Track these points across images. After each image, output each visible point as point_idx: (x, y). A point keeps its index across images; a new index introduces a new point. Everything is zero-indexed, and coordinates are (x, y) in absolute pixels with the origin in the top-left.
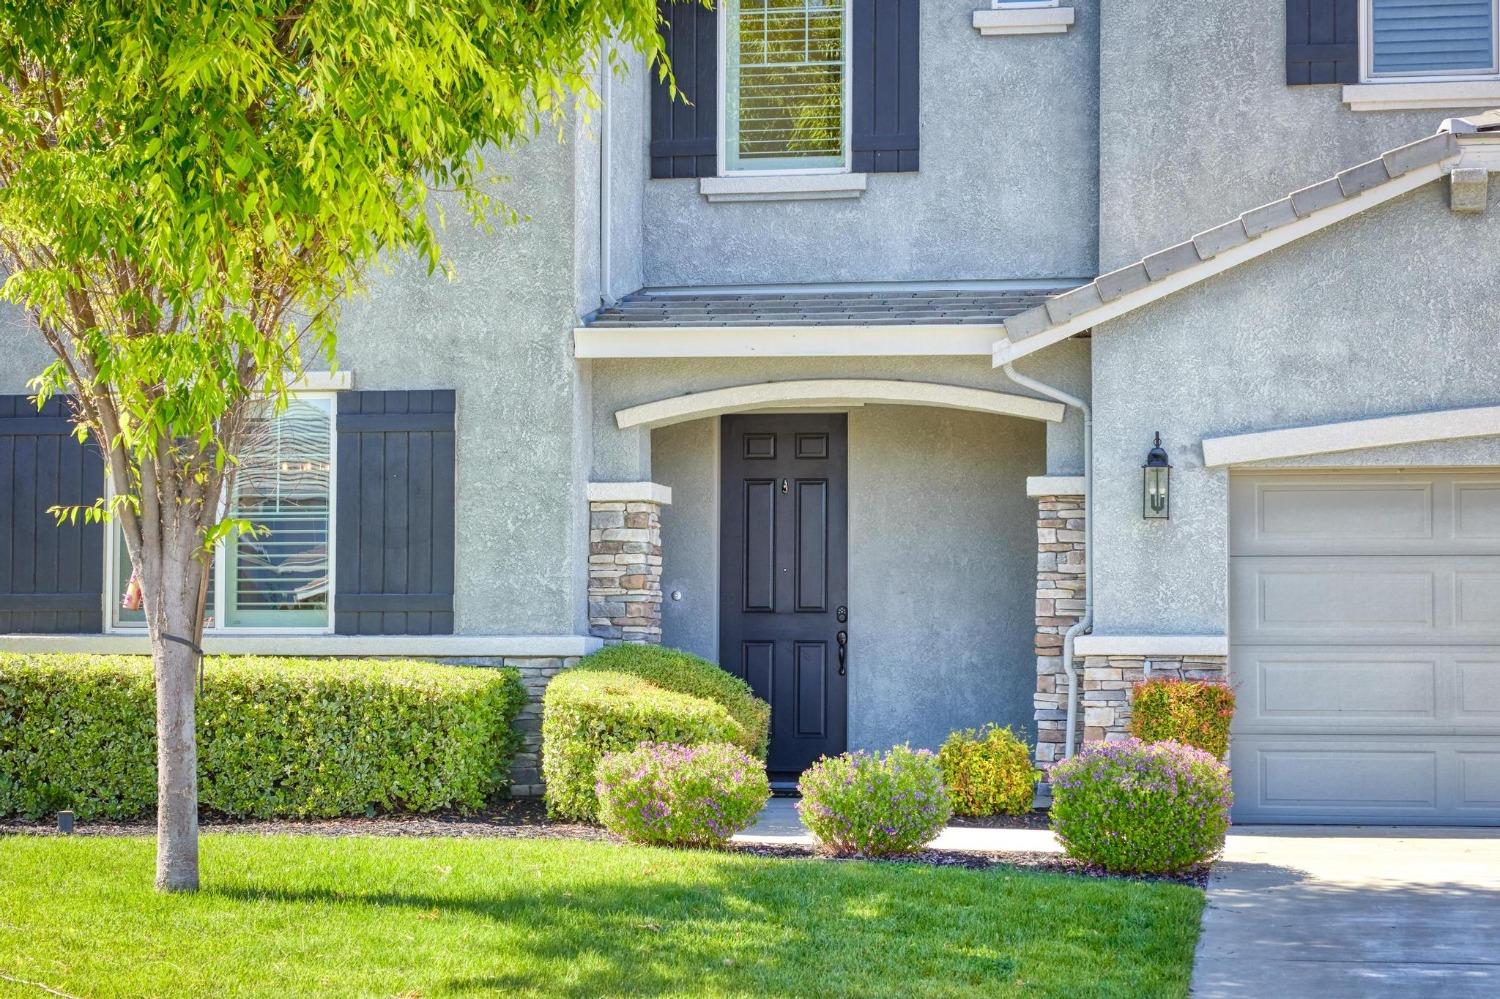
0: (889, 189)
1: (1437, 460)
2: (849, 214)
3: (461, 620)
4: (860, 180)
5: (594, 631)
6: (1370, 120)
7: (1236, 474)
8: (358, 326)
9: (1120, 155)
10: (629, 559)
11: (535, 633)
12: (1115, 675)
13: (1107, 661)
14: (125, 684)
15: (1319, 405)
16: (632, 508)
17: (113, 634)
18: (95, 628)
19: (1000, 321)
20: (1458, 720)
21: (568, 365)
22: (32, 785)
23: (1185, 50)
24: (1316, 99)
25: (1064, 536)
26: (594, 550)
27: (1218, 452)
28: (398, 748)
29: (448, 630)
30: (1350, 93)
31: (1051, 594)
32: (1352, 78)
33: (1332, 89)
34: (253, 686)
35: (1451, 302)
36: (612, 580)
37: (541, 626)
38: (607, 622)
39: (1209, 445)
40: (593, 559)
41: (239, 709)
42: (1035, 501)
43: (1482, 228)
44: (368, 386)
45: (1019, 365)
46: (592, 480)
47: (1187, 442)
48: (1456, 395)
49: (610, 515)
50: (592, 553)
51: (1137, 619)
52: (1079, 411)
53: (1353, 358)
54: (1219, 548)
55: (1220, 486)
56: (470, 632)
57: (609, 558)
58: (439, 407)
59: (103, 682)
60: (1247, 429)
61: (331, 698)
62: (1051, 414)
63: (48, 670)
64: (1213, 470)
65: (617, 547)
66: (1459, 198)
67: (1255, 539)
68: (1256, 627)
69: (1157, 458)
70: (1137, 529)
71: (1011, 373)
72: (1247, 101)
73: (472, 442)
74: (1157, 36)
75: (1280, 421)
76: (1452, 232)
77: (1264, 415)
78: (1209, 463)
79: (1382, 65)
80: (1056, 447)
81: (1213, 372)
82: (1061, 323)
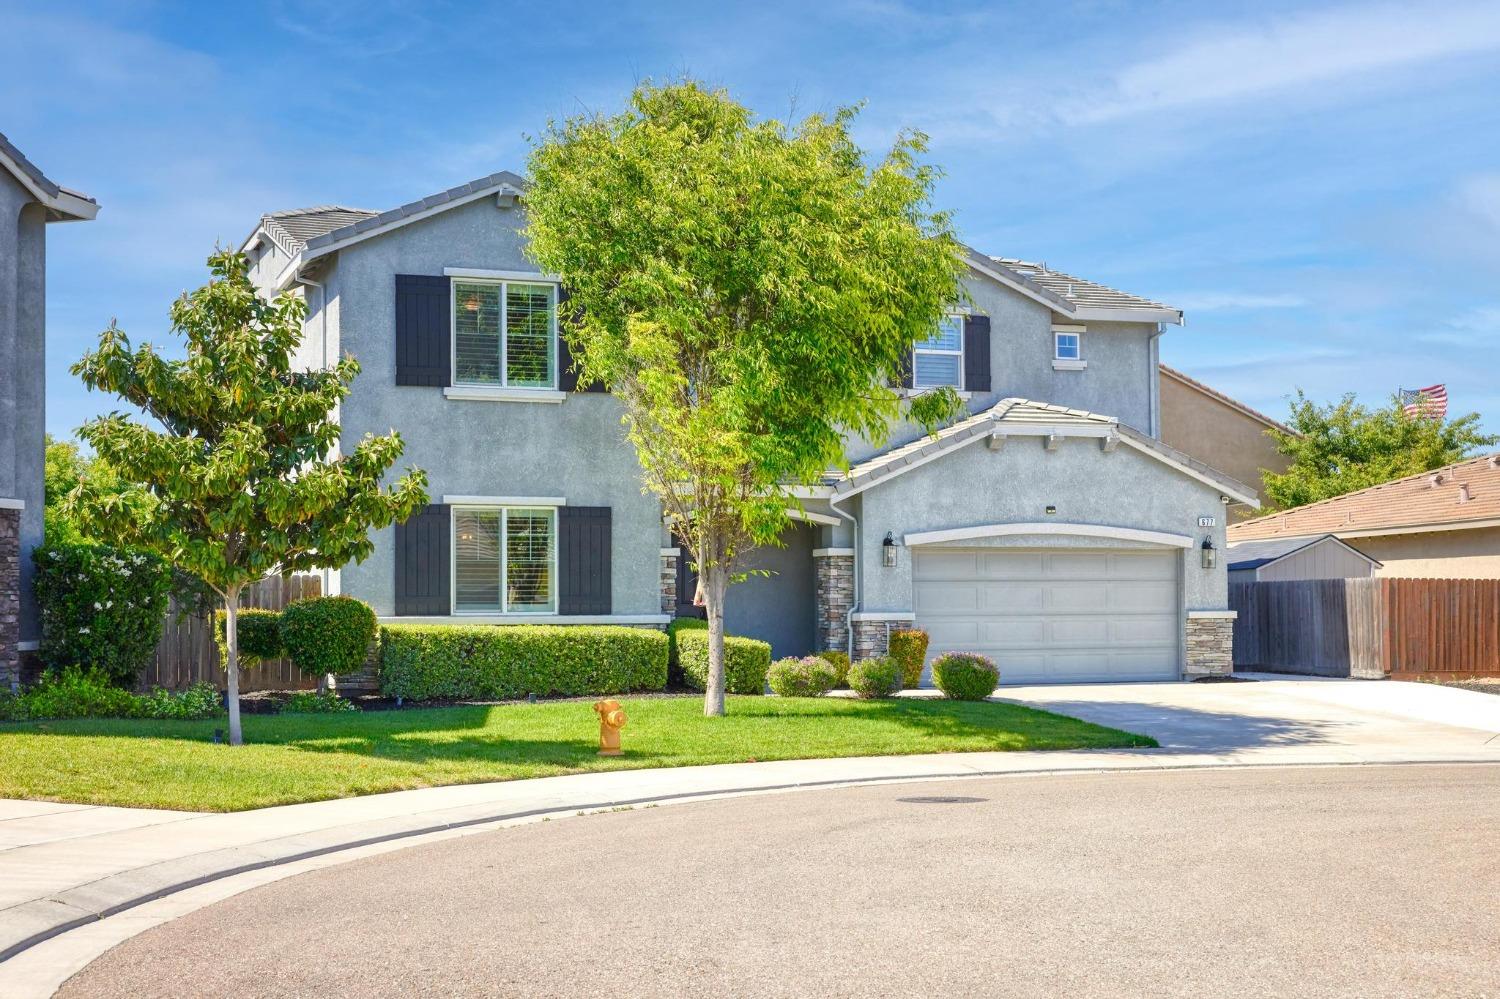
1: (983, 545)
3: (615, 607)
5: (663, 612)
7: (917, 551)
8: (566, 477)
10: (670, 582)
11: (646, 614)
12: (873, 628)
13: (870, 623)
15: (943, 522)
17: (455, 616)
18: (447, 613)
19: (833, 485)
25: (842, 573)
26: (661, 577)
27: (910, 540)
29: (609, 612)
31: (836, 596)
34: (578, 638)
35: (987, 484)
37: (648, 610)
39: (907, 537)
40: (662, 582)
43: (997, 455)
44: (572, 505)
45: (837, 505)
46: (663, 547)
47: (898, 535)
48: (990, 519)
51: (880, 606)
52: (852, 523)
53: (955, 504)
54: (909, 577)
55: (910, 554)
56: (617, 614)
58: (603, 515)
60: (918, 531)
61: (613, 642)
62: (836, 522)
64: (908, 547)
66: (992, 445)
67: (920, 574)
68: (923, 609)
69: (888, 542)
70: (880, 569)
71: (830, 507)
73: (618, 530)
75: (930, 529)
76: (989, 455)
77: (924, 526)
78: (907, 544)
80: (836, 536)
81: (906, 508)
82: (855, 488)
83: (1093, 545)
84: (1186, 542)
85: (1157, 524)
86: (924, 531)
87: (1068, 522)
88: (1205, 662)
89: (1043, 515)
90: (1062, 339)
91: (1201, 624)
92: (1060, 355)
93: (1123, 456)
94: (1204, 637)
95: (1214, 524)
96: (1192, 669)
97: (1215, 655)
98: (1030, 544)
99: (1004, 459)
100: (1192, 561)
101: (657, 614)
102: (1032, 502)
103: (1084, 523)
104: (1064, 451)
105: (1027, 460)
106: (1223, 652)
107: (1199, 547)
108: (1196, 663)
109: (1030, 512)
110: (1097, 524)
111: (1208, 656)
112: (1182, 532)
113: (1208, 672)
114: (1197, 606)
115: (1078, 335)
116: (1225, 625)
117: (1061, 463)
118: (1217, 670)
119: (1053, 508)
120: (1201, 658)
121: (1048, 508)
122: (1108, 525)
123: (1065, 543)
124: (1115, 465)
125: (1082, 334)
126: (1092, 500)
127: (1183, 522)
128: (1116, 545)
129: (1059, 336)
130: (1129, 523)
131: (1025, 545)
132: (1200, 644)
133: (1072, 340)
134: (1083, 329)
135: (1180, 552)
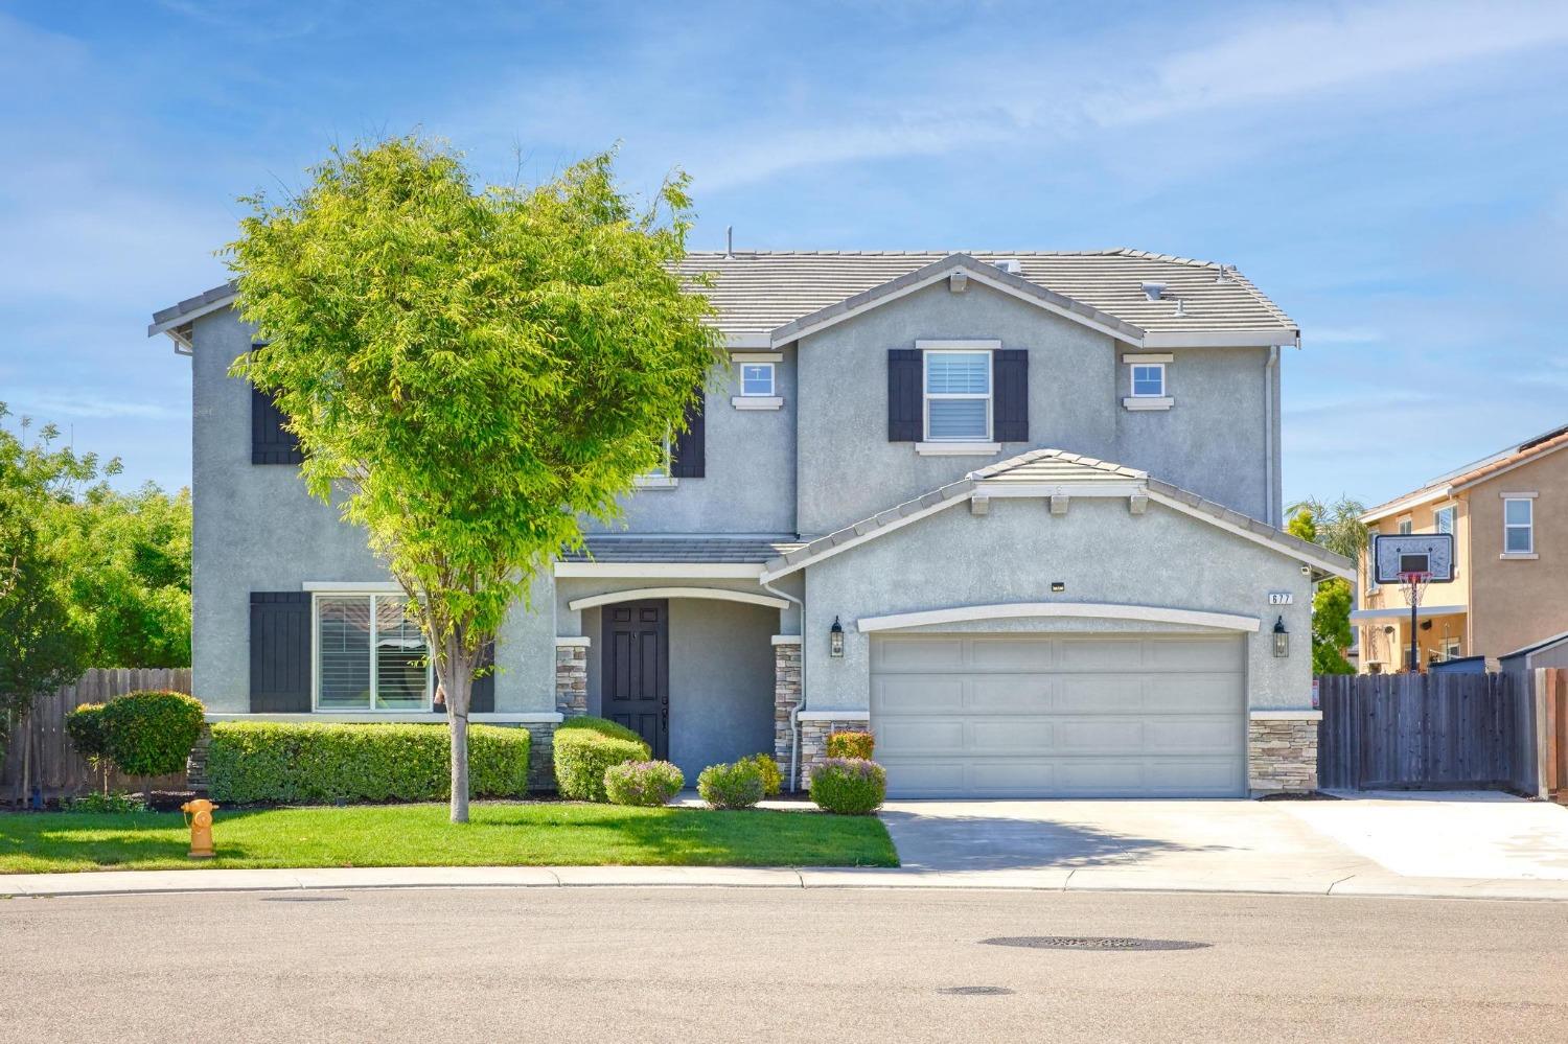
0: (690, 485)
1: (964, 629)
2: (671, 499)
3: (498, 704)
4: (675, 481)
5: (559, 709)
6: (928, 460)
7: (873, 636)
9: (807, 474)
10: (577, 675)
11: (535, 711)
12: (817, 730)
13: (813, 723)
15: (911, 604)
16: (578, 650)
17: (316, 713)
18: (308, 710)
19: (764, 562)
20: (973, 749)
21: (551, 581)
22: (304, 786)
23: (839, 422)
24: (903, 448)
25: (789, 664)
26: (559, 670)
27: (866, 625)
28: (491, 766)
29: (491, 710)
30: (919, 446)
31: (784, 691)
32: (920, 439)
33: (911, 444)
35: (972, 557)
36: (568, 685)
37: (538, 708)
38: (565, 705)
39: (861, 622)
40: (559, 675)
42: (775, 646)
43: (985, 522)
45: (772, 583)
46: (558, 636)
47: (850, 620)
48: (973, 600)
49: (566, 653)
50: (558, 671)
51: (827, 703)
52: (798, 605)
53: (927, 582)
54: (865, 670)
55: (865, 641)
56: (500, 711)
57: (566, 674)
60: (878, 614)
62: (784, 605)
63: (312, 731)
64: (863, 634)
65: (570, 669)
66: (975, 509)
67: (881, 665)
68: (881, 707)
69: (836, 628)
70: (827, 661)
71: (767, 587)
72: (870, 449)
74: (826, 415)
75: (893, 611)
76: (972, 524)
77: (886, 608)
78: (861, 631)
79: (932, 434)
80: (785, 621)
81: (863, 587)
82: (793, 564)
83: (1117, 629)
84: (1252, 625)
85: (1208, 602)
86: (886, 615)
87: (1082, 601)
88: (1275, 774)
89: (1048, 593)
90: (1140, 372)
91: (1271, 727)
92: (1136, 393)
93: (1161, 519)
94: (1275, 744)
95: (1290, 601)
96: (1255, 784)
97: (1290, 766)
98: (1030, 628)
99: (993, 528)
100: (1260, 649)
101: (549, 711)
102: (1034, 577)
103: (1105, 603)
104: (1078, 515)
105: (1025, 527)
106: (1303, 762)
107: (1269, 629)
108: (1263, 775)
109: (1029, 590)
110: (1123, 604)
111: (1280, 766)
112: (1246, 611)
113: (1280, 787)
114: (1265, 704)
115: (1163, 366)
116: (1308, 728)
117: (1074, 529)
118: (1293, 783)
119: (1061, 584)
120: (1270, 769)
121: (1054, 585)
122: (1139, 604)
123: (1078, 627)
124: (1150, 529)
125: (1168, 365)
126: (1116, 574)
127: (1247, 600)
128: (1150, 629)
129: (1136, 369)
130: (1168, 601)
131: (1021, 629)
132: (1269, 752)
133: (1156, 372)
134: (1170, 358)
135: (1244, 636)
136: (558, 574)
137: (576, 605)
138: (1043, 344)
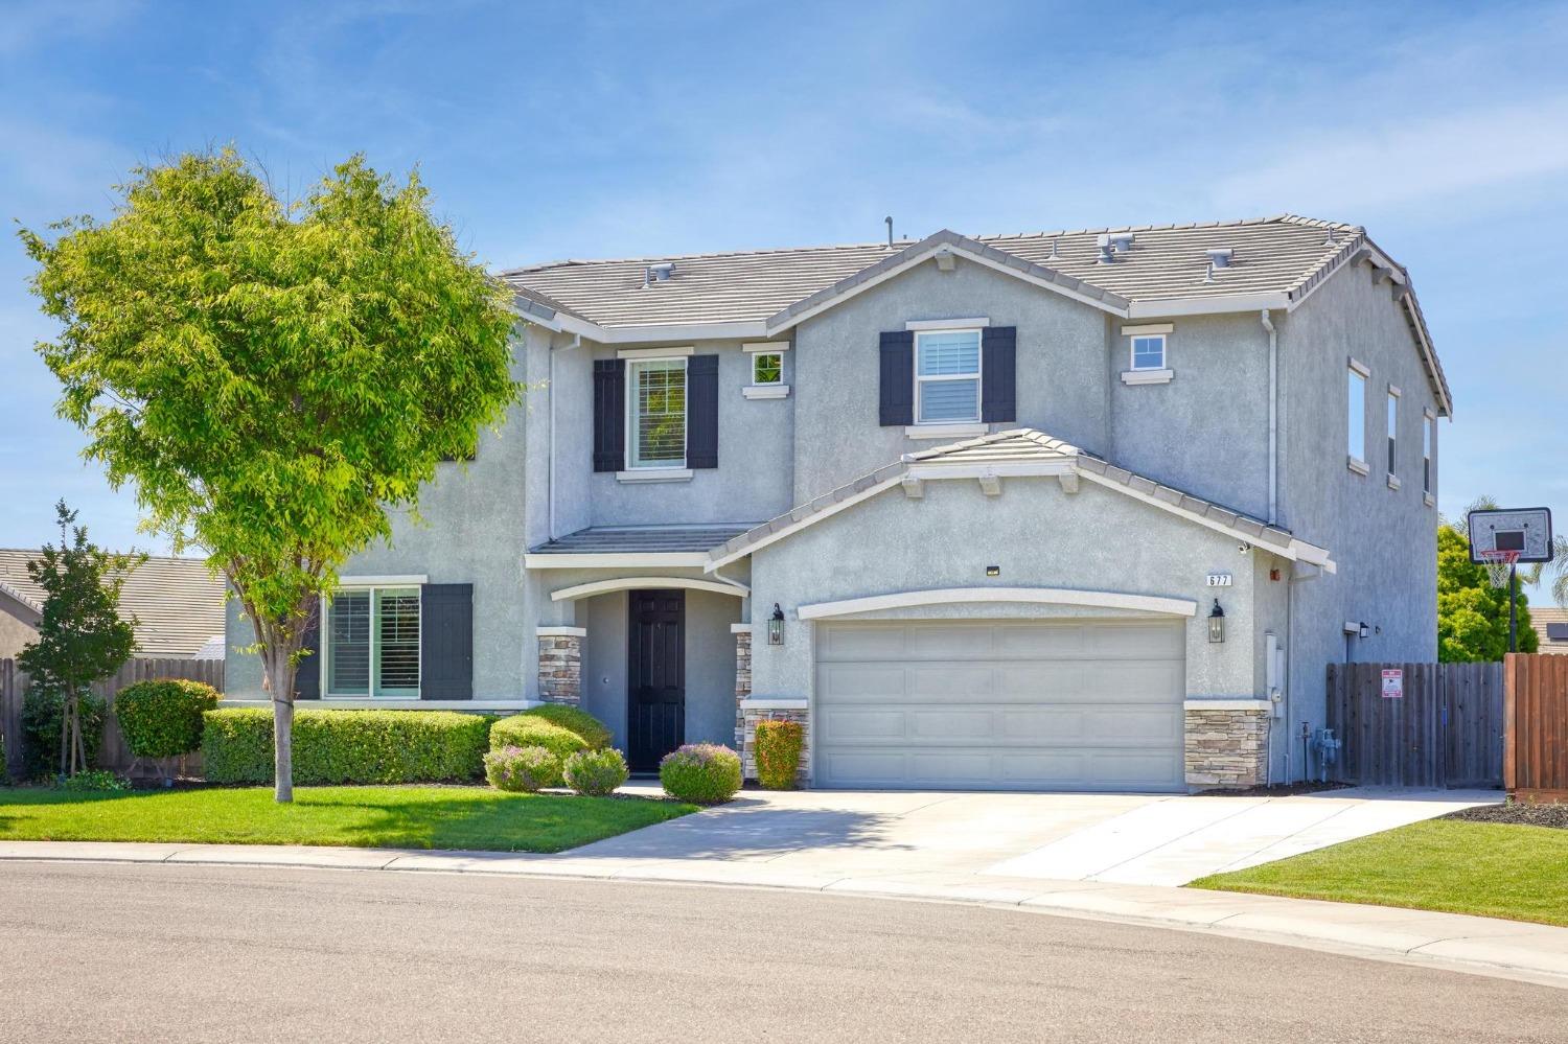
0: (704, 476)
1: (901, 616)
2: (682, 490)
3: (476, 692)
4: (690, 473)
5: (542, 698)
6: (919, 443)
7: (818, 624)
8: (431, 553)
9: (804, 461)
10: (557, 663)
11: (508, 699)
12: (756, 718)
13: (755, 711)
14: (314, 722)
15: (850, 591)
16: (558, 639)
17: (324, 700)
18: (316, 696)
19: (707, 551)
20: (917, 740)
21: (522, 571)
23: (834, 409)
24: (893, 432)
25: (745, 652)
26: (541, 659)
27: (806, 612)
28: (426, 751)
29: (470, 697)
30: (909, 430)
31: (741, 679)
32: (910, 422)
33: (899, 428)
35: (909, 542)
36: (549, 674)
37: (511, 695)
38: (547, 694)
39: (801, 609)
40: (541, 663)
41: (361, 733)
42: (736, 635)
43: (922, 506)
44: (435, 582)
45: (720, 570)
46: (540, 626)
47: (793, 608)
48: (910, 585)
49: (547, 643)
50: (541, 660)
51: (770, 692)
52: (748, 592)
53: (865, 568)
54: (808, 659)
55: (807, 629)
56: (480, 699)
57: (547, 663)
58: (466, 590)
59: (305, 722)
60: (817, 602)
64: (803, 621)
65: (552, 658)
66: (909, 492)
67: (826, 653)
68: (826, 696)
69: (779, 616)
70: (769, 649)
71: (716, 575)
72: (862, 434)
73: (481, 608)
74: (822, 401)
75: (833, 598)
76: (910, 507)
77: (826, 595)
78: (802, 618)
79: (925, 416)
80: (743, 609)
81: (805, 574)
82: (732, 552)
83: (1052, 615)
84: (1187, 609)
85: (1145, 585)
86: (827, 602)
87: (1016, 586)
88: (1210, 768)
89: (983, 577)
90: (1140, 345)
91: (1207, 717)
92: (1136, 366)
93: (1098, 499)
94: (1212, 735)
95: (1229, 583)
96: (1192, 778)
97: (1226, 760)
98: (965, 614)
99: (931, 509)
100: (1197, 633)
101: (519, 699)
102: (970, 561)
103: (1040, 587)
104: (1013, 495)
105: (960, 509)
106: (1241, 755)
107: (1207, 611)
108: (1199, 769)
109: (964, 575)
110: (1058, 588)
111: (1217, 760)
112: (1183, 594)
113: (1215, 782)
114: (1204, 694)
115: (1164, 337)
116: (1245, 719)
117: (1011, 511)
118: (1230, 778)
119: (997, 568)
120: (1206, 763)
121: (989, 569)
122: (1073, 589)
123: (1013, 613)
124: (1085, 510)
125: (1169, 335)
126: (1052, 557)
127: (1184, 581)
128: (1084, 614)
129: (1137, 341)
130: (1104, 584)
131: (956, 616)
132: (1204, 744)
133: (1156, 344)
134: (1169, 328)
135: (1183, 619)
136: (528, 566)
137: (556, 596)
138: (1032, 319)
